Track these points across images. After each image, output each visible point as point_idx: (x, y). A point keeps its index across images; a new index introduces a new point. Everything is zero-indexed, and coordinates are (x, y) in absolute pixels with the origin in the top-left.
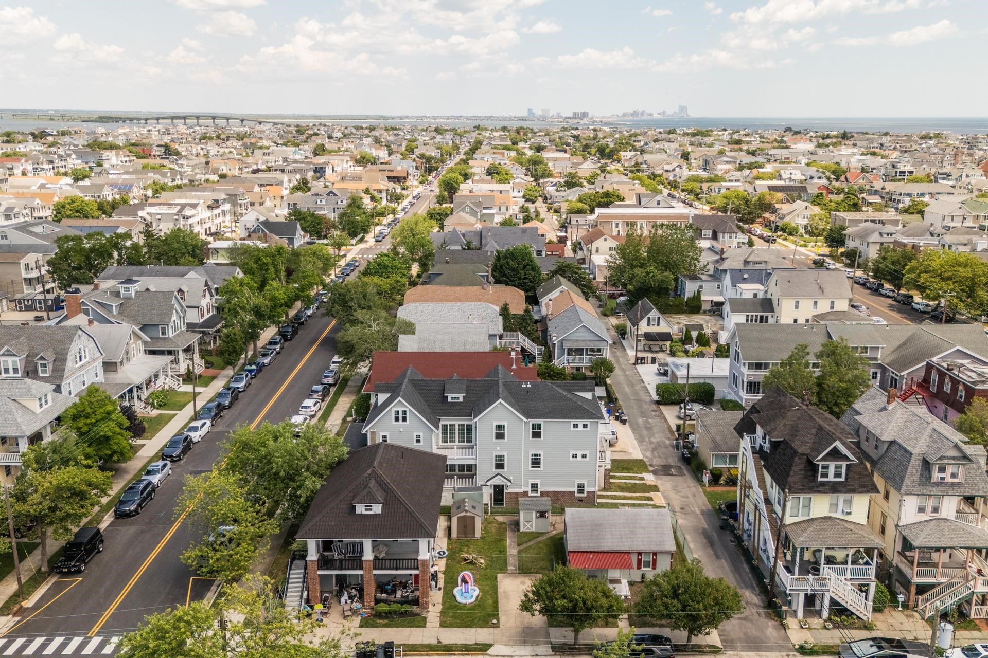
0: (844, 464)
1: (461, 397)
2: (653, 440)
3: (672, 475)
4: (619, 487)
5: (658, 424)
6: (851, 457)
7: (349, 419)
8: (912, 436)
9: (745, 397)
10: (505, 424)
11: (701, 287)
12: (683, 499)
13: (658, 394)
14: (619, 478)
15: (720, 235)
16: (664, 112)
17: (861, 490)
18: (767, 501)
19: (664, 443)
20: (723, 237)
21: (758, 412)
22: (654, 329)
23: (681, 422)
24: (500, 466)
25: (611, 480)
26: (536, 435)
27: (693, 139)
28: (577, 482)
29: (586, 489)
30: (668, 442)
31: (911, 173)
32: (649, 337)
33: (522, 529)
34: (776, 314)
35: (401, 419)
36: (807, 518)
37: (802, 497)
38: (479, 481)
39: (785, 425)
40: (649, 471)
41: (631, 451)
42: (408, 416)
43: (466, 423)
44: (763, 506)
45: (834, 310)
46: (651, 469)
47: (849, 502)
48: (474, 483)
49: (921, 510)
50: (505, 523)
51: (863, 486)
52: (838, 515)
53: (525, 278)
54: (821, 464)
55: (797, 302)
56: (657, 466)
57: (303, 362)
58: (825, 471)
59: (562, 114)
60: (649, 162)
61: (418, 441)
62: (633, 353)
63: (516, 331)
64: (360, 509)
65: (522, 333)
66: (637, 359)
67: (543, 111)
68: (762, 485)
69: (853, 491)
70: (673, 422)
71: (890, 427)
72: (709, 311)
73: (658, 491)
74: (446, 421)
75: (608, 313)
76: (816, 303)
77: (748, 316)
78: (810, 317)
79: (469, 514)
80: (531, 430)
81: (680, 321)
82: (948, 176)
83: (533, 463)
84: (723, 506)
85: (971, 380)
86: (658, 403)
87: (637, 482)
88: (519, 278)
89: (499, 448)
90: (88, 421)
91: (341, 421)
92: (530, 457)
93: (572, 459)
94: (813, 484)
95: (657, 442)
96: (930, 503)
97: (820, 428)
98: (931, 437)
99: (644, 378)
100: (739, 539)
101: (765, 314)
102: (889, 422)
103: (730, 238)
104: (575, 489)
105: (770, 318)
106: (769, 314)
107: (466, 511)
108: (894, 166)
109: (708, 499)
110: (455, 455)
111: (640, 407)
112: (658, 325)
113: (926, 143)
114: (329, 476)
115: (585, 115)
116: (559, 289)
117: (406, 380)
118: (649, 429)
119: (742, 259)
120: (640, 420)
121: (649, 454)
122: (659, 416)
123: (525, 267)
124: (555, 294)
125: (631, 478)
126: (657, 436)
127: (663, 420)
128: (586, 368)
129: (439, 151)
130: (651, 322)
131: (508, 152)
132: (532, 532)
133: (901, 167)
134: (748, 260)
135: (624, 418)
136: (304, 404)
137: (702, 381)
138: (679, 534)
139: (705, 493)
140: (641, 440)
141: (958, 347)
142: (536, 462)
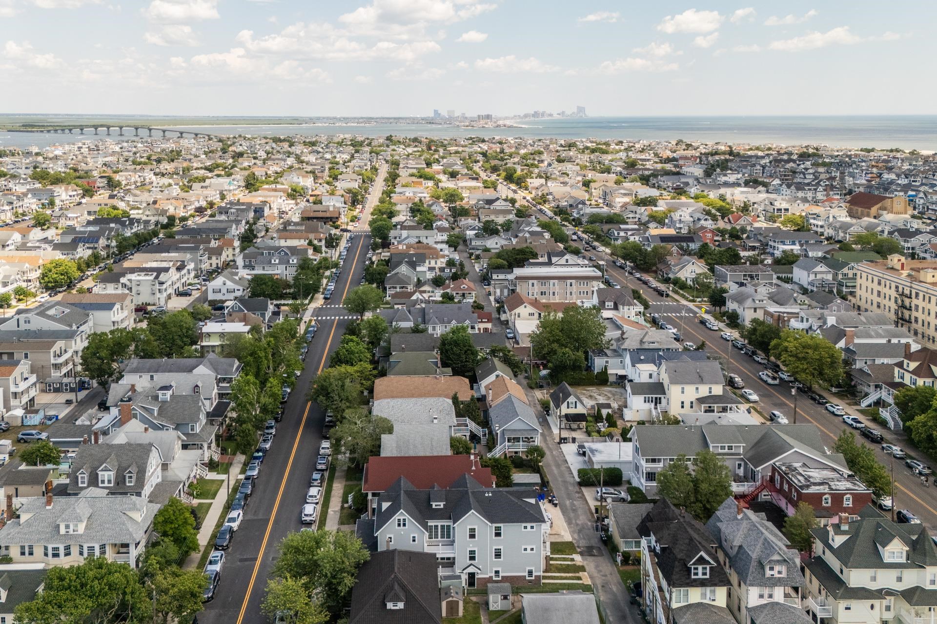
0: (708, 567)
1: (442, 505)
2: (578, 522)
3: (594, 555)
4: (557, 568)
5: (581, 506)
6: (712, 562)
7: (346, 505)
8: (753, 543)
9: (644, 484)
10: (476, 527)
11: (607, 362)
12: (604, 578)
13: (579, 478)
14: (556, 559)
15: (621, 307)
16: (563, 113)
17: (720, 584)
18: (661, 589)
19: (587, 524)
20: (623, 309)
21: (651, 520)
22: (572, 411)
23: (599, 504)
24: (472, 558)
25: (551, 562)
26: (498, 534)
27: (592, 157)
28: (528, 568)
29: (534, 574)
30: (589, 524)
31: (787, 210)
32: (568, 417)
33: (491, 608)
34: (667, 396)
35: (402, 525)
36: (686, 604)
37: (682, 589)
38: (458, 571)
39: (669, 535)
40: (577, 553)
41: (563, 533)
42: (407, 522)
43: (446, 524)
44: (657, 593)
45: (712, 394)
46: (579, 550)
47: (714, 592)
48: (454, 571)
49: (761, 596)
50: (478, 603)
51: (721, 581)
52: (707, 601)
53: (466, 361)
54: (693, 567)
55: (683, 388)
56: (583, 547)
57: (296, 446)
58: (696, 571)
59: (467, 115)
60: (554, 194)
61: (414, 541)
62: (558, 432)
63: (464, 417)
64: (390, 606)
65: (469, 418)
66: (561, 439)
67: (448, 111)
68: (657, 578)
69: (715, 585)
70: (593, 504)
71: (739, 535)
72: (615, 383)
73: (584, 571)
74: (431, 523)
75: (533, 386)
76: (697, 389)
77: (645, 398)
78: (693, 400)
79: (454, 599)
80: (494, 531)
81: (592, 394)
82: (818, 216)
83: (496, 555)
84: (632, 586)
85: (800, 484)
86: (580, 484)
87: (569, 563)
88: (462, 362)
89: (472, 545)
90: (173, 526)
91: (339, 508)
92: (494, 551)
93: (523, 552)
94: (688, 581)
95: (582, 524)
96: (766, 591)
97: (691, 539)
98: (764, 544)
99: (568, 458)
100: (644, 614)
101: (659, 396)
102: (738, 530)
103: (629, 309)
104: (526, 574)
105: (663, 399)
106: (662, 396)
107: (453, 597)
108: (771, 204)
109: (621, 577)
110: (442, 552)
111: (567, 488)
112: (576, 407)
113: (804, 164)
114: (358, 574)
115: (488, 117)
116: (496, 373)
117: (402, 492)
118: (574, 511)
119: (639, 339)
120: (568, 503)
121: (576, 536)
122: (581, 498)
123: (466, 352)
124: (492, 378)
125: (565, 559)
126: (581, 518)
127: (584, 502)
128: (522, 452)
129: (361, 177)
130: (570, 406)
131: (426, 181)
132: (498, 611)
133: (777, 205)
134: (644, 341)
135: (556, 502)
136: (311, 493)
137: (612, 466)
138: (601, 609)
139: (619, 571)
140: (569, 522)
141: (795, 449)
142: (498, 555)
